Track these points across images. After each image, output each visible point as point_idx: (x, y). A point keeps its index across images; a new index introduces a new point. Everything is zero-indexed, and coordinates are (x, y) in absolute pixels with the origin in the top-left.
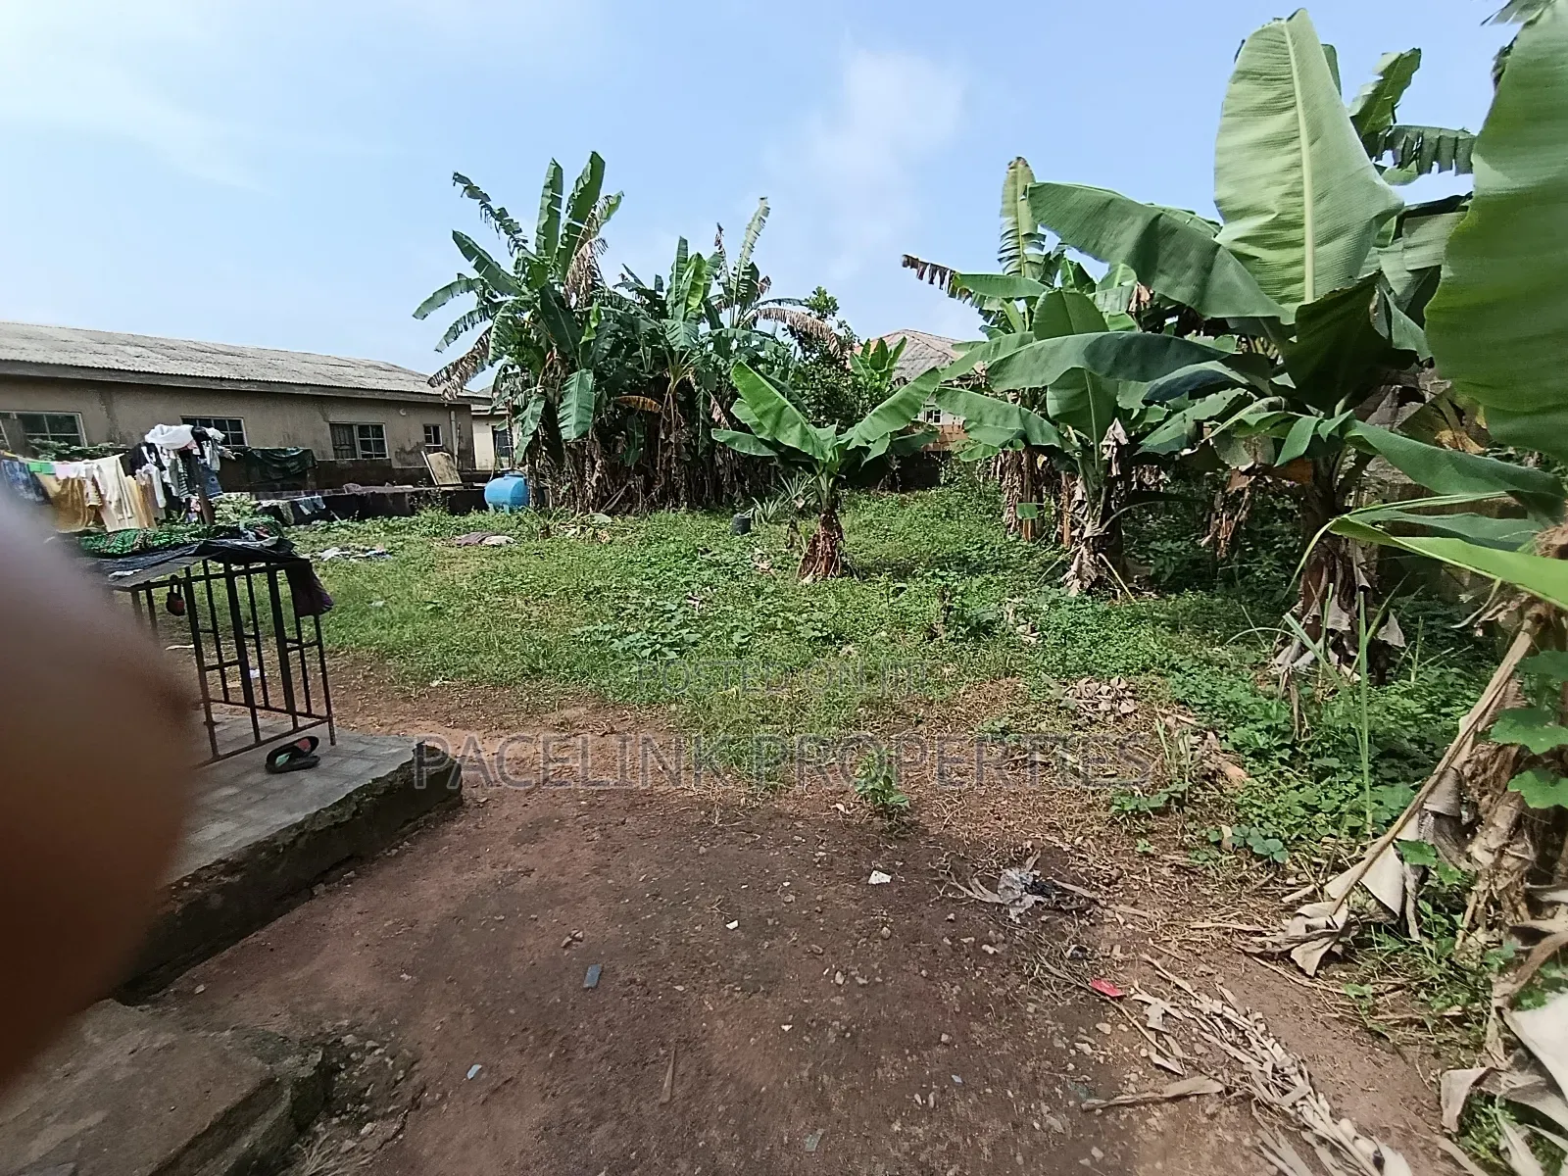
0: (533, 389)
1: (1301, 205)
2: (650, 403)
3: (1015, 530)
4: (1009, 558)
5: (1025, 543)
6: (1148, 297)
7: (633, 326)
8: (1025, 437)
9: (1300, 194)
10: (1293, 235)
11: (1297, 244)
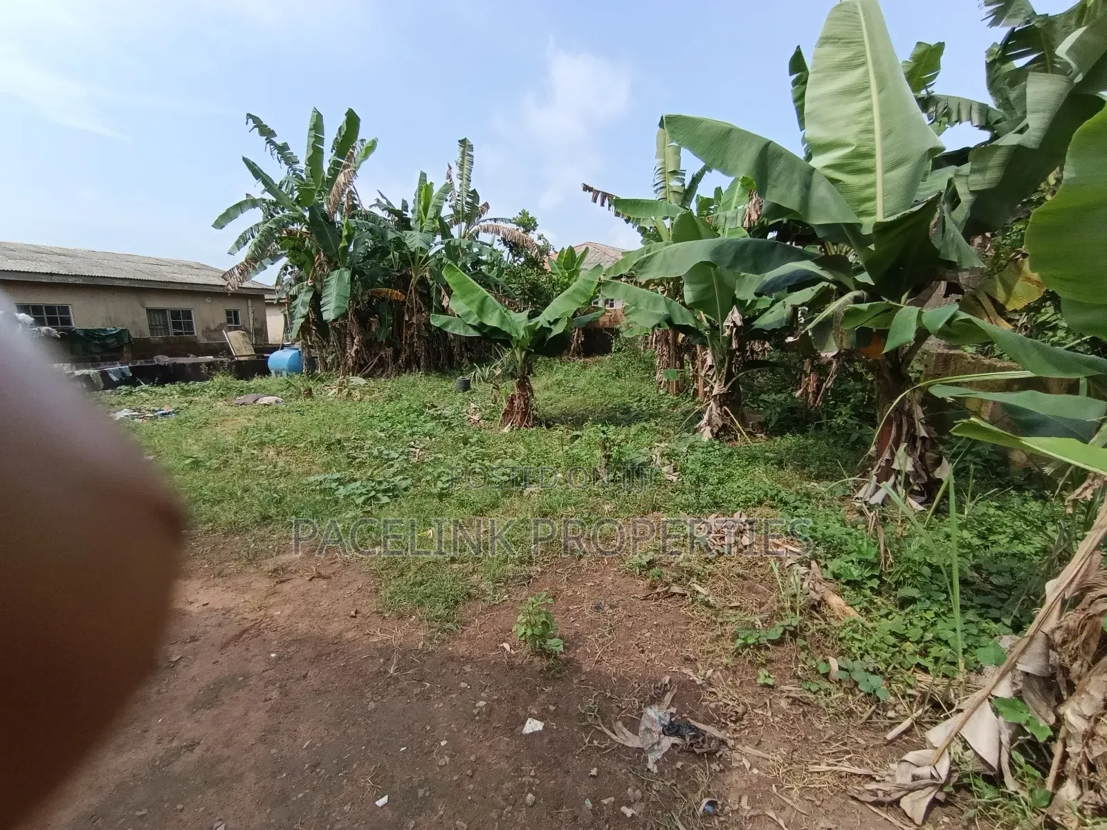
0: (305, 283)
1: (873, 140)
2: (397, 294)
3: (665, 386)
4: (659, 408)
5: (671, 397)
6: (756, 217)
7: (383, 236)
8: (669, 320)
9: (871, 131)
10: (866, 163)
11: (870, 171)
